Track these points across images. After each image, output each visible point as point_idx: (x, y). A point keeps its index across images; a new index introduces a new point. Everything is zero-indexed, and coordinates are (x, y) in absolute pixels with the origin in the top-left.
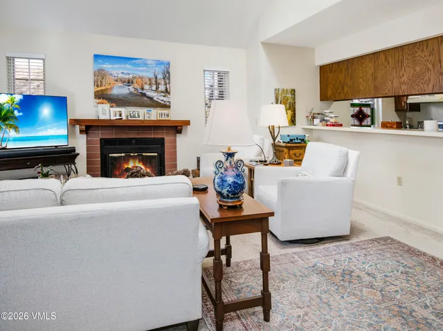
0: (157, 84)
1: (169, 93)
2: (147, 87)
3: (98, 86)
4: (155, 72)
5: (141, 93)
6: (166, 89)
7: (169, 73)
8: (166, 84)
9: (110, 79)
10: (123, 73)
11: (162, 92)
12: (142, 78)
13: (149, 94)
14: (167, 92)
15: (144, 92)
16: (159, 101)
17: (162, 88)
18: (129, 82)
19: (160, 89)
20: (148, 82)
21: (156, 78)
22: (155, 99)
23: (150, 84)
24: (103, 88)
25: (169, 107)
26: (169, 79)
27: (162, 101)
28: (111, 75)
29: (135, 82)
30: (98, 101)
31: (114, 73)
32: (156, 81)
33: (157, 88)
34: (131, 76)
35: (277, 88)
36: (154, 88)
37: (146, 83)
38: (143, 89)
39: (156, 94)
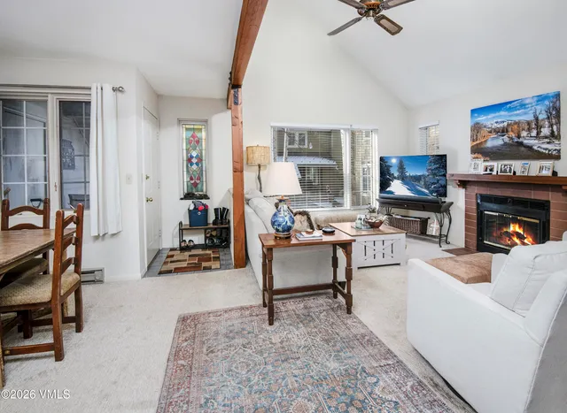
0: (539, 127)
1: (557, 138)
2: (524, 134)
3: (473, 141)
4: (535, 113)
5: (517, 142)
6: (553, 132)
8: (551, 126)
9: (484, 132)
10: (497, 122)
11: (546, 137)
12: (518, 123)
13: (528, 142)
14: (554, 136)
15: (521, 140)
16: (541, 150)
17: (546, 131)
18: (503, 131)
19: (542, 134)
20: (526, 127)
21: (537, 119)
22: (535, 148)
23: (529, 130)
24: (478, 142)
27: (546, 149)
28: (485, 127)
29: (510, 129)
30: (473, 156)
31: (488, 124)
32: (537, 124)
33: (539, 133)
34: (505, 124)
36: (534, 133)
37: (523, 129)
38: (519, 137)
39: (536, 141)
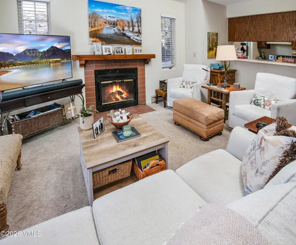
0: (133, 26)
1: (141, 34)
2: (126, 28)
3: (92, 27)
4: (131, 17)
5: (122, 33)
6: (139, 30)
7: (140, 18)
8: (138, 27)
9: (101, 21)
10: (110, 17)
11: (137, 33)
12: (122, 21)
13: (128, 34)
14: (139, 32)
15: (124, 32)
16: (134, 40)
17: (136, 29)
18: (114, 24)
19: (135, 31)
20: (127, 25)
21: (132, 21)
22: (132, 38)
23: (129, 26)
24: (96, 29)
25: (141, 44)
26: (141, 22)
27: (136, 39)
28: (101, 17)
29: (118, 24)
30: (92, 39)
31: (104, 16)
32: (132, 24)
33: (133, 29)
34: (115, 19)
35: (209, 32)
36: (131, 30)
37: (126, 26)
38: (123, 30)
39: (132, 34)
